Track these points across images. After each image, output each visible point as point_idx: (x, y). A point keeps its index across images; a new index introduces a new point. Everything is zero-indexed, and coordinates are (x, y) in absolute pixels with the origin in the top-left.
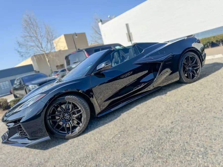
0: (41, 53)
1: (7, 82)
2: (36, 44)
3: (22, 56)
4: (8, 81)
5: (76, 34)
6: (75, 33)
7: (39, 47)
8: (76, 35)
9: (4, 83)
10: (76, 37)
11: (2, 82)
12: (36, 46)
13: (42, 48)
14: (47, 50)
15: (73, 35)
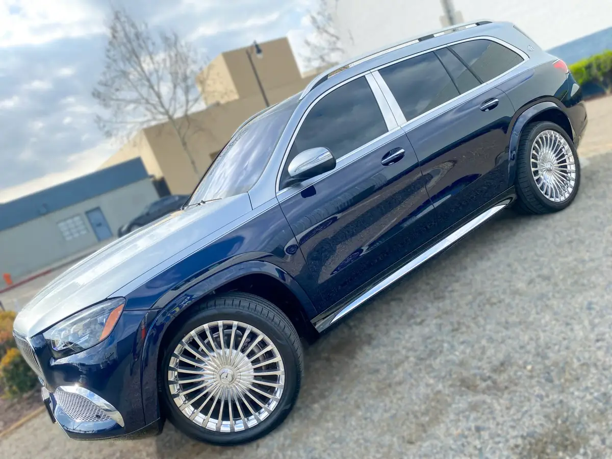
0: (160, 120)
1: (77, 219)
2: (140, 94)
4: (78, 215)
5: (257, 46)
6: (255, 42)
7: (154, 102)
8: (258, 48)
9: (69, 221)
10: (260, 56)
11: (65, 220)
12: (143, 101)
13: (163, 106)
14: (175, 110)
15: (250, 51)
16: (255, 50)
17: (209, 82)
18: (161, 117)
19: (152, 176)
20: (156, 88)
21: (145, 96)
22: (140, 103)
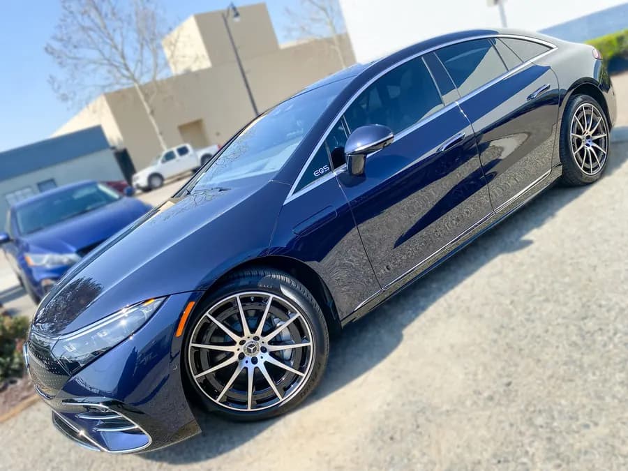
0: (123, 85)
1: (27, 191)
2: (103, 55)
3: (65, 98)
4: (29, 187)
5: (234, 9)
6: (232, 5)
7: (117, 64)
8: (235, 11)
9: (18, 193)
10: (237, 20)
11: (13, 192)
12: (106, 62)
13: (128, 69)
14: (142, 74)
15: (226, 14)
16: (232, 13)
17: (179, 45)
18: (124, 81)
19: (113, 148)
20: (120, 47)
21: (107, 56)
22: (102, 64)
